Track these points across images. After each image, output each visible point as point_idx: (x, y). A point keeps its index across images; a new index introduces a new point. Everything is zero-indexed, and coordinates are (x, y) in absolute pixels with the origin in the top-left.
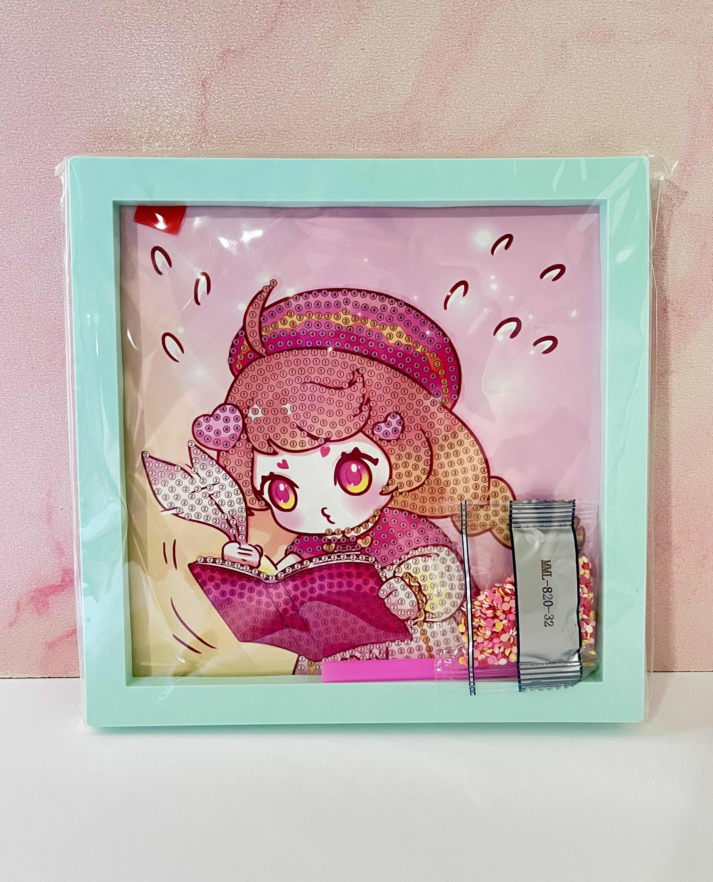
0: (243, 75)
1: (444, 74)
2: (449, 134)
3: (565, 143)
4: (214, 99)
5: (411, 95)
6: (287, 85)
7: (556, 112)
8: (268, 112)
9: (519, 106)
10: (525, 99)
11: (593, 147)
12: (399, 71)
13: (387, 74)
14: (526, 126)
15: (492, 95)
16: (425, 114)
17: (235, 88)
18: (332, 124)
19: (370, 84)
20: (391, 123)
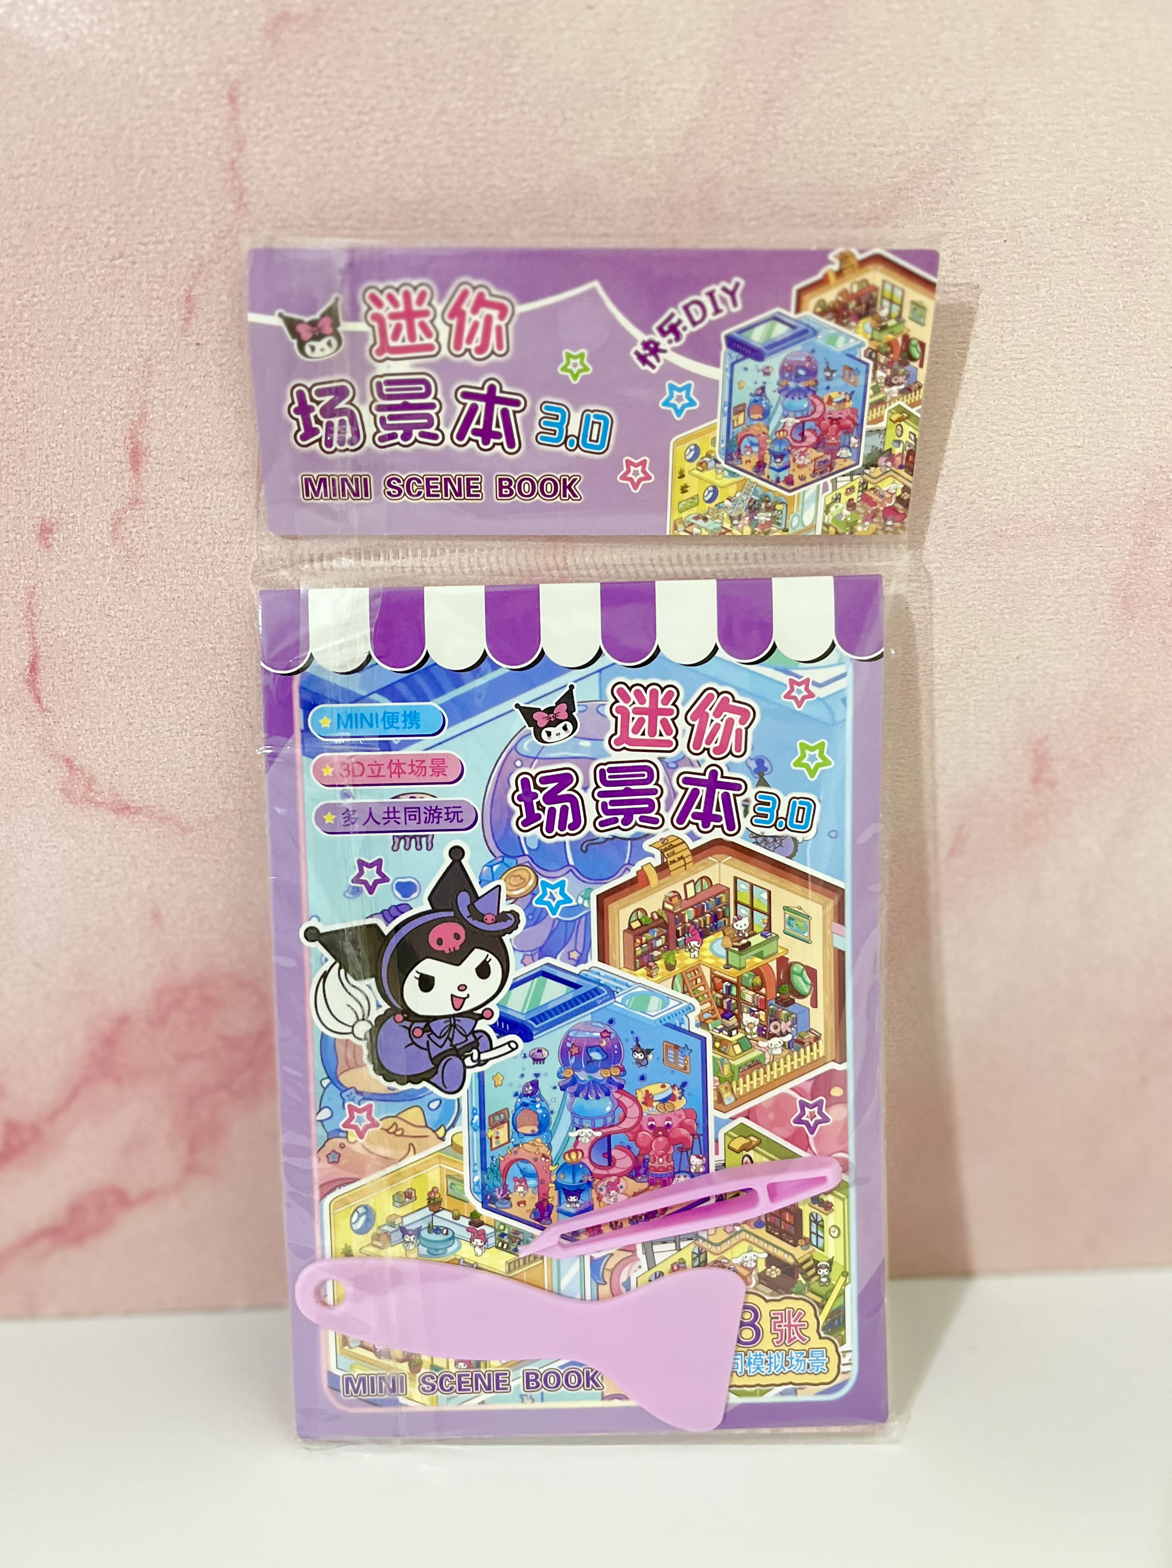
0: (320, 71)
1: (774, 63)
2: (782, 203)
3: (1035, 219)
4: (259, 130)
5: (699, 115)
6: (420, 94)
7: (1018, 149)
8: (380, 158)
9: (938, 138)
10: (954, 119)
11: (1096, 228)
12: (671, 57)
14: (952, 183)
15: (879, 111)
16: (729, 157)
18: (525, 184)
19: (606, 89)
20: (656, 181)
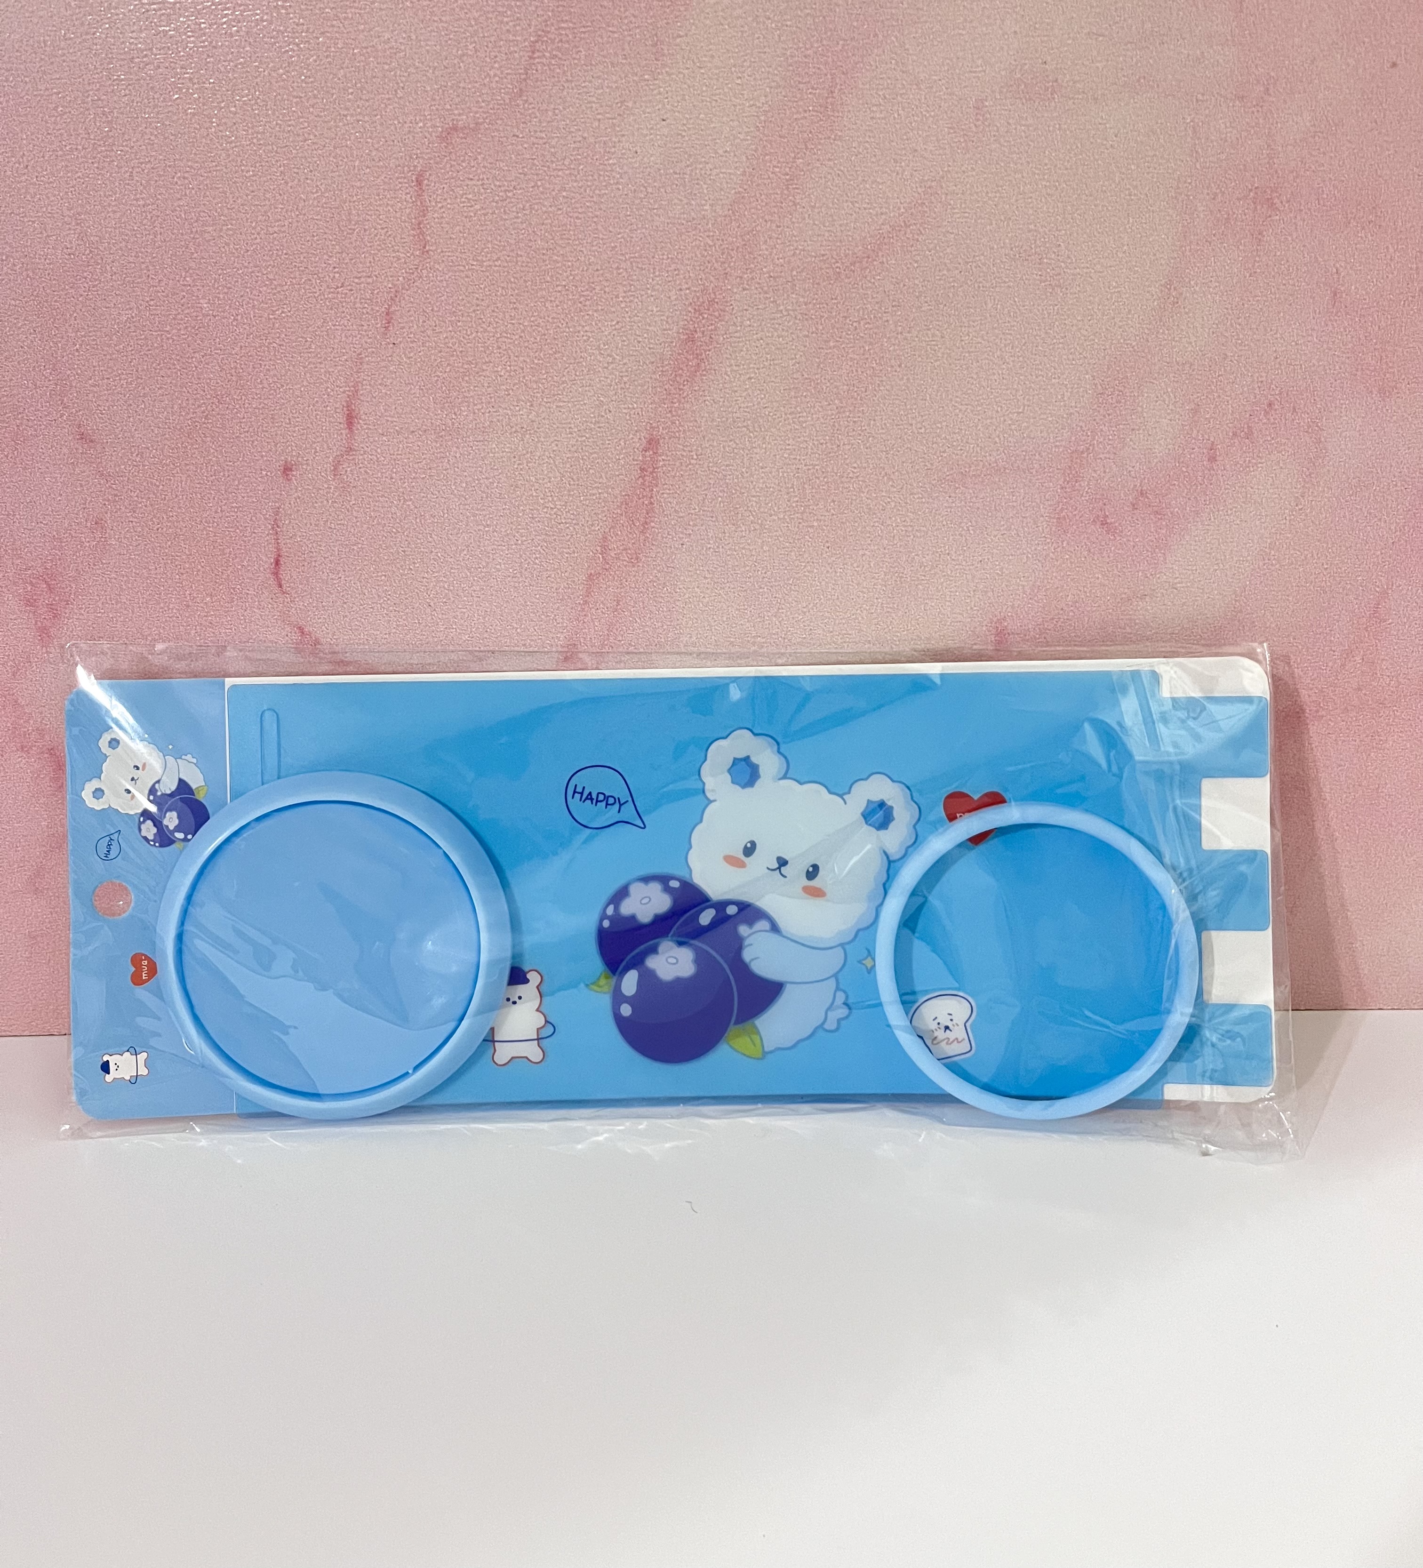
13: (703, 157)
17: (467, 185)
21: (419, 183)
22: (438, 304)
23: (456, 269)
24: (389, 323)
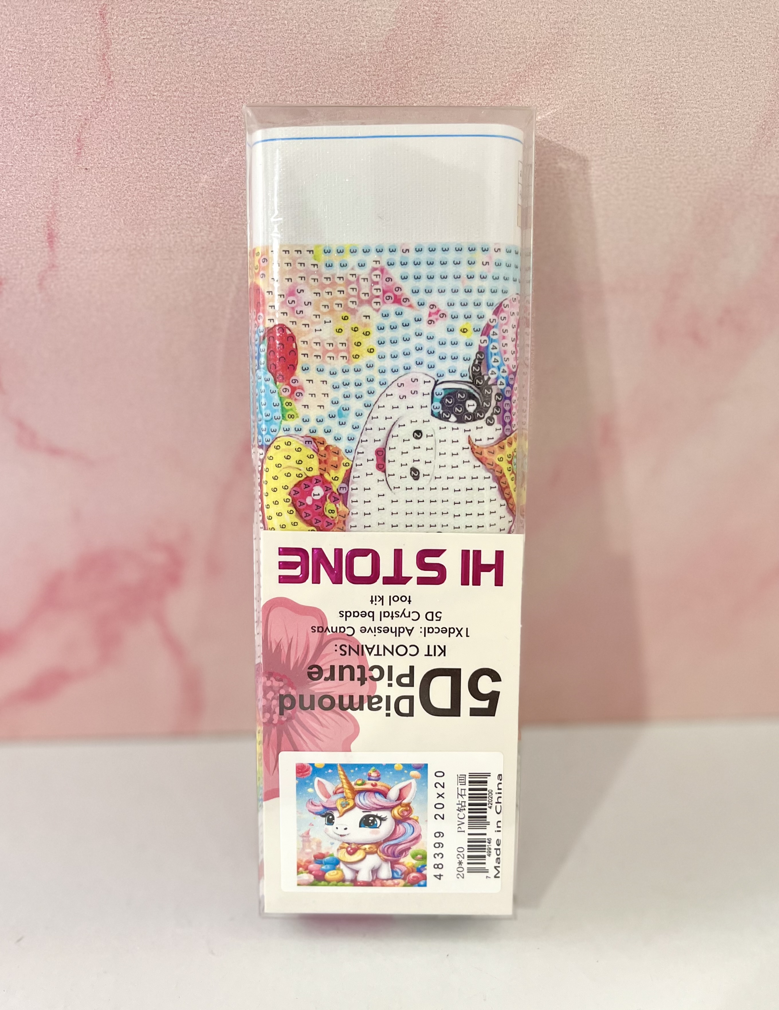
21: (103, 16)
22: (124, 132)
23: (139, 99)
24: (81, 149)
